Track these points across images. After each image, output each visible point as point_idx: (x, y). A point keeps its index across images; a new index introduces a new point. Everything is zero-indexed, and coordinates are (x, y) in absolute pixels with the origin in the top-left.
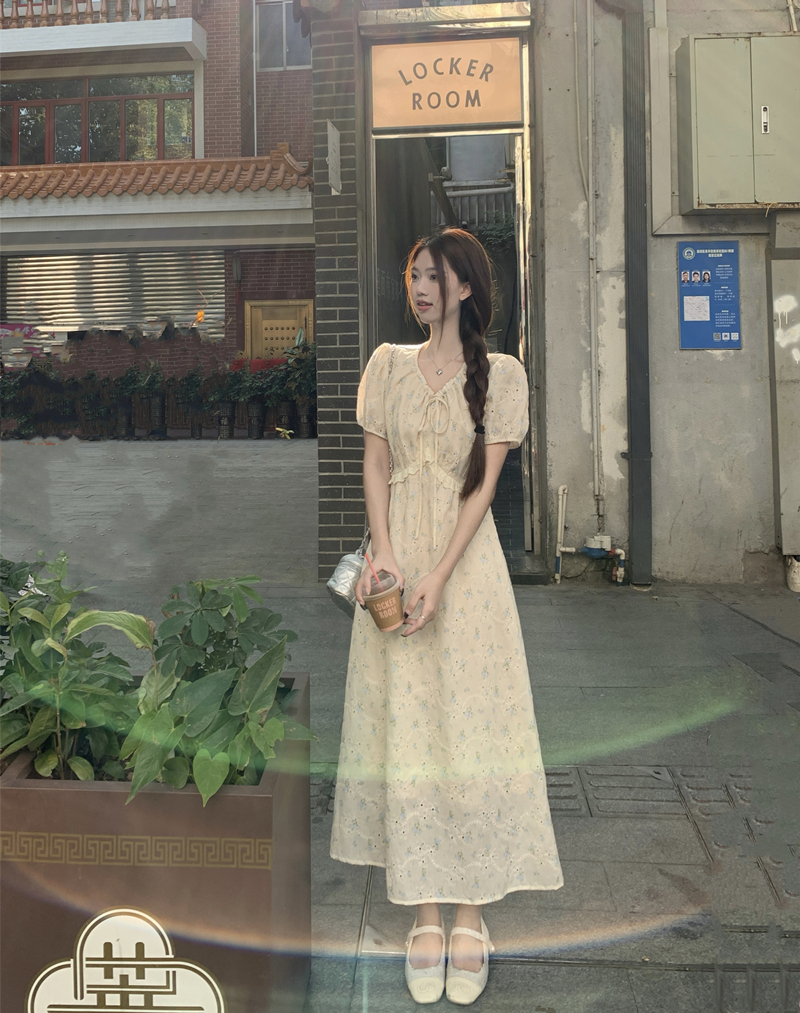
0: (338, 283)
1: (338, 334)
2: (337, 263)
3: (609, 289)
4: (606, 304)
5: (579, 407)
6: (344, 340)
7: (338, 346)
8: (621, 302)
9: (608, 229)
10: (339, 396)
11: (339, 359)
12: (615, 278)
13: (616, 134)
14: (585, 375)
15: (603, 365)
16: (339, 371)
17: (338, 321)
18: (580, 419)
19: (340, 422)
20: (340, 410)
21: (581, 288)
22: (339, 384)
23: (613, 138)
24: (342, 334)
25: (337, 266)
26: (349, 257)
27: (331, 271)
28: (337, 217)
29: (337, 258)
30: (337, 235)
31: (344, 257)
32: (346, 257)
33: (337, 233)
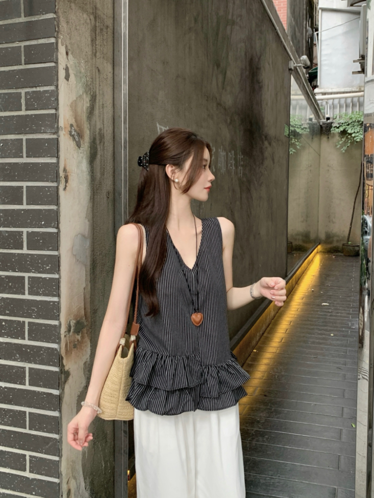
0: (24, 137)
1: (25, 230)
2: (23, 101)
6: (35, 241)
7: (25, 251)
10: (26, 342)
11: (26, 275)
16: (27, 297)
17: (25, 207)
19: (27, 387)
20: (27, 366)
22: (27, 320)
24: (30, 230)
25: (23, 107)
26: (42, 89)
27: (13, 116)
28: (23, 15)
29: (23, 91)
30: (22, 49)
31: (34, 89)
32: (38, 89)
33: (23, 44)
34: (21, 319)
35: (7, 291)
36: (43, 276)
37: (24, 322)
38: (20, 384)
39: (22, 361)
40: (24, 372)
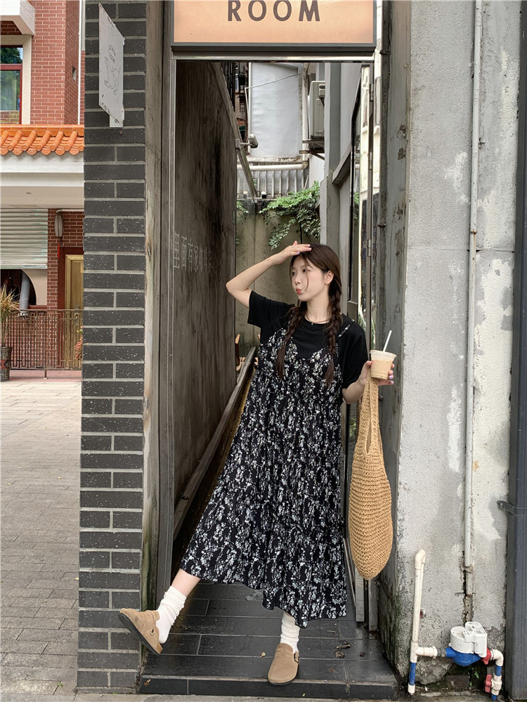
0: (115, 254)
1: (114, 327)
2: (115, 226)
3: (492, 274)
4: (486, 296)
5: (445, 436)
6: (122, 336)
7: (114, 343)
8: (505, 294)
9: (493, 192)
10: (113, 415)
11: (114, 363)
12: (499, 261)
13: (509, 61)
14: (454, 393)
15: (479, 380)
16: (114, 379)
17: (115, 308)
18: (446, 452)
19: (113, 452)
20: (113, 435)
21: (453, 272)
22: (114, 398)
23: (504, 66)
24: (119, 327)
25: (115, 230)
26: (132, 218)
27: (106, 237)
28: (116, 159)
29: (115, 218)
30: (115, 186)
31: (126, 217)
32: (129, 217)
33: (116, 182)
34: (109, 398)
35: (95, 376)
36: (131, 362)
37: (111, 400)
38: (106, 450)
39: (108, 431)
40: (110, 440)
